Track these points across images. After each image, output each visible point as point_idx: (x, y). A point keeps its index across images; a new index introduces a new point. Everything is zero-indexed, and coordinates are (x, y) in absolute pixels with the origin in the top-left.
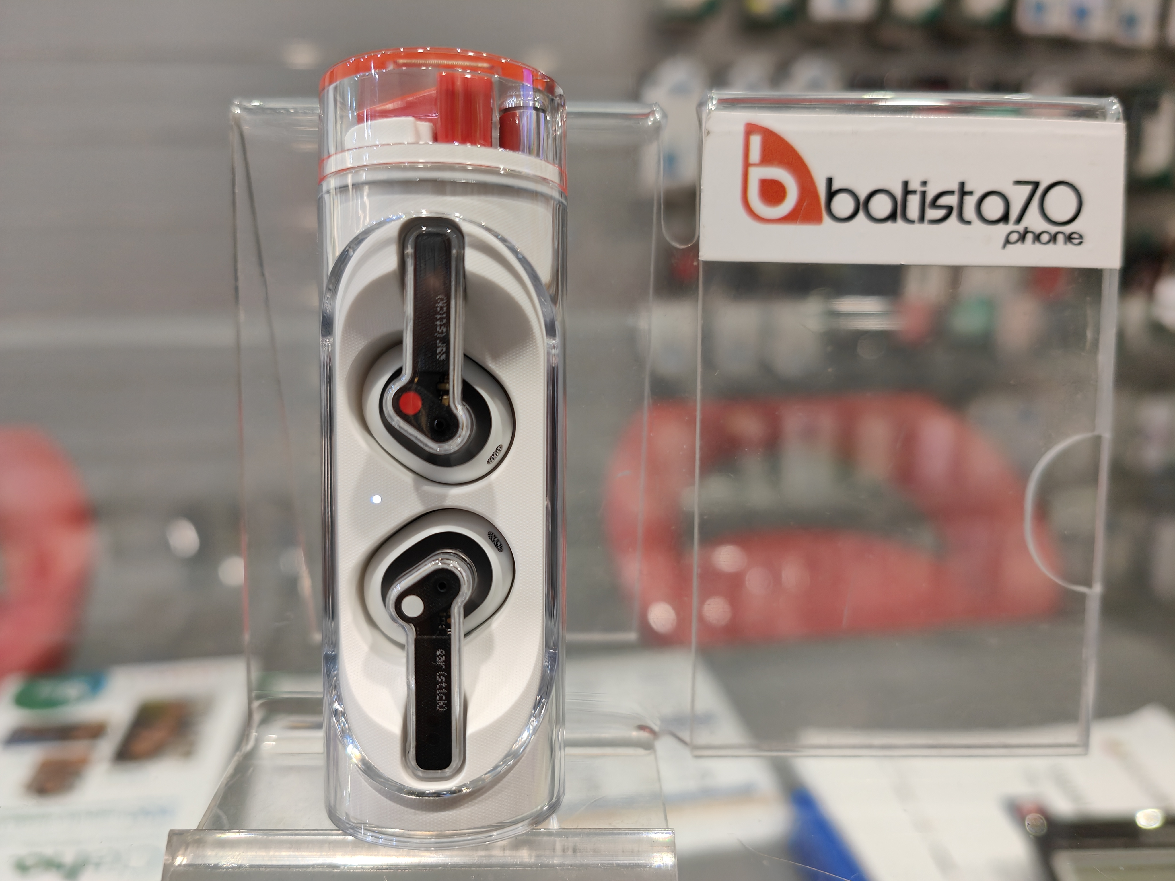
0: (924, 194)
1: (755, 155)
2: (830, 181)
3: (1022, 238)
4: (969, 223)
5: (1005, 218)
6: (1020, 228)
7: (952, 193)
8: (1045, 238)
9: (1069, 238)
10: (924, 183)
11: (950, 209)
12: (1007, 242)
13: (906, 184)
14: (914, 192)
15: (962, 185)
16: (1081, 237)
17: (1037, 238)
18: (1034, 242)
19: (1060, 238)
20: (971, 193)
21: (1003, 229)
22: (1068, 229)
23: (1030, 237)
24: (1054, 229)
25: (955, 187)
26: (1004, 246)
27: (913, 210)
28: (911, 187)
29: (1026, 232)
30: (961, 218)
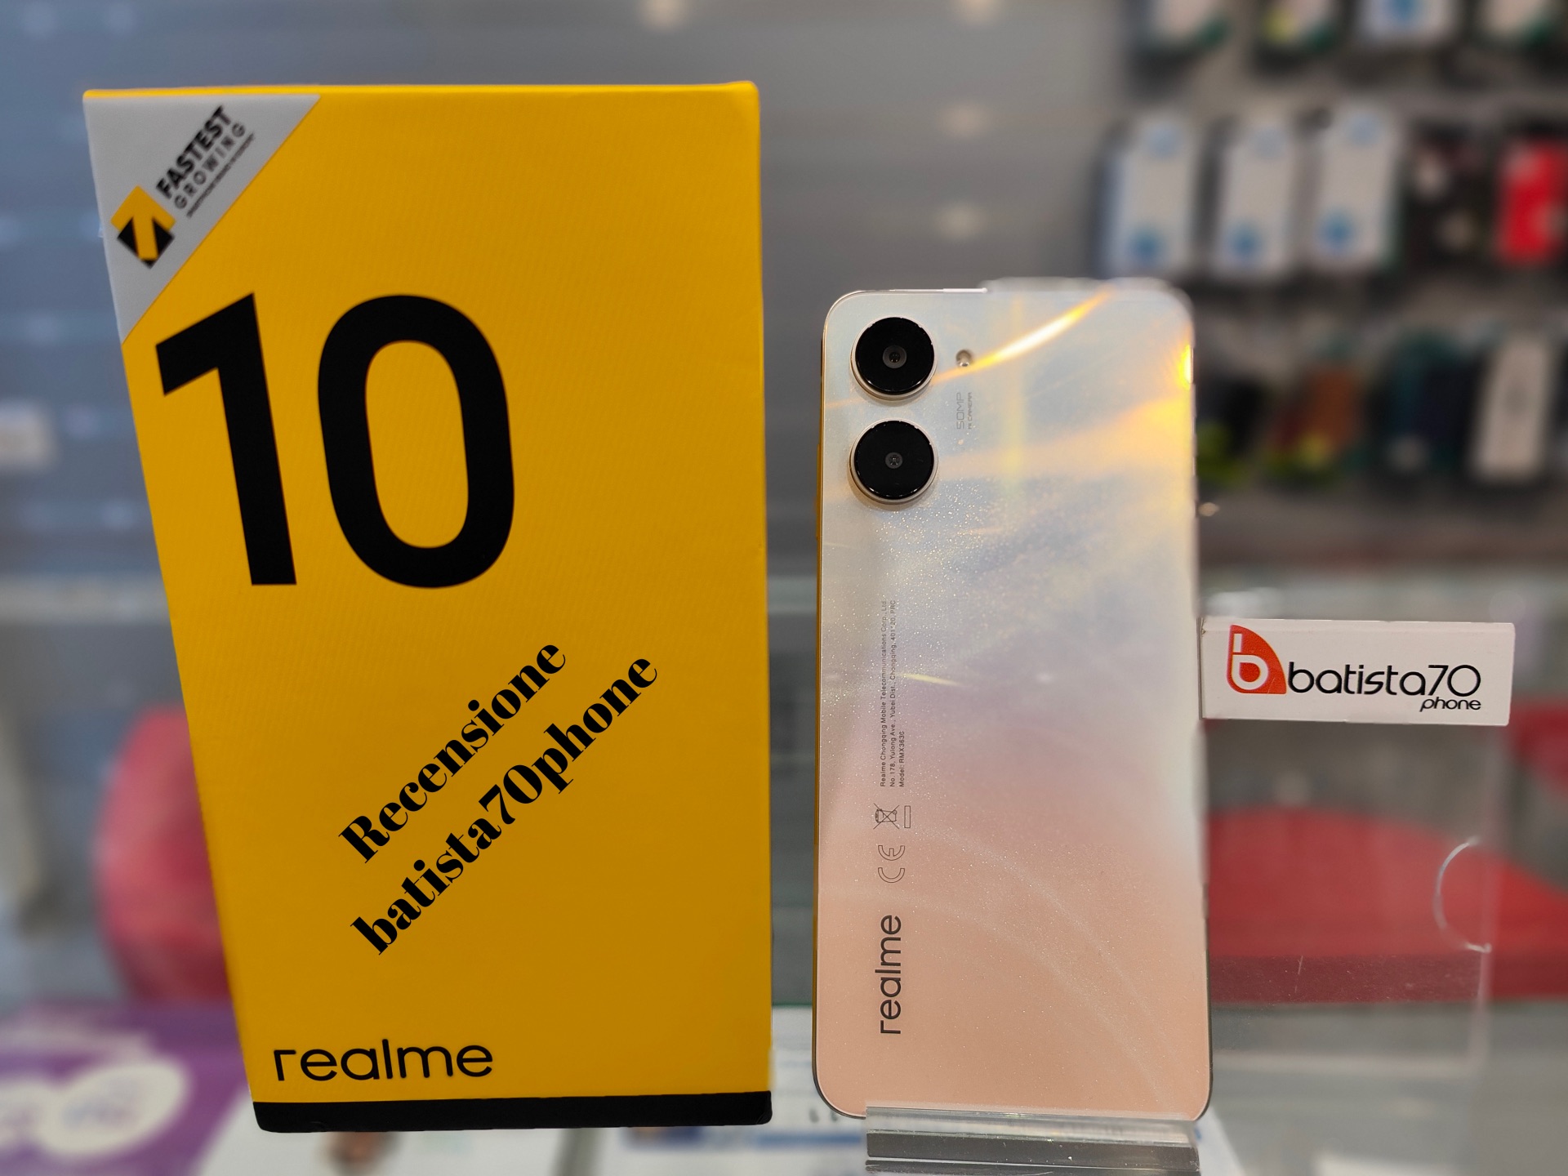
0: (1361, 674)
1: (1238, 648)
2: (1292, 664)
3: (1435, 704)
4: (1395, 694)
5: (1422, 691)
6: (1433, 697)
7: (1382, 673)
8: (1452, 704)
9: (1470, 705)
10: (1362, 667)
11: (1381, 684)
12: (1424, 707)
13: (1348, 667)
14: (1354, 673)
15: (1390, 667)
16: (1479, 704)
17: (1446, 704)
18: (1444, 708)
19: (1463, 705)
20: (1396, 673)
21: (1420, 698)
22: (1469, 699)
23: (1440, 704)
24: (1458, 699)
25: (1385, 670)
26: (1421, 710)
27: (1353, 685)
28: (1351, 670)
29: (1438, 700)
30: (1389, 691)
